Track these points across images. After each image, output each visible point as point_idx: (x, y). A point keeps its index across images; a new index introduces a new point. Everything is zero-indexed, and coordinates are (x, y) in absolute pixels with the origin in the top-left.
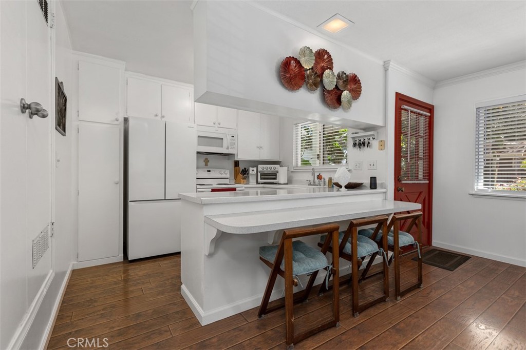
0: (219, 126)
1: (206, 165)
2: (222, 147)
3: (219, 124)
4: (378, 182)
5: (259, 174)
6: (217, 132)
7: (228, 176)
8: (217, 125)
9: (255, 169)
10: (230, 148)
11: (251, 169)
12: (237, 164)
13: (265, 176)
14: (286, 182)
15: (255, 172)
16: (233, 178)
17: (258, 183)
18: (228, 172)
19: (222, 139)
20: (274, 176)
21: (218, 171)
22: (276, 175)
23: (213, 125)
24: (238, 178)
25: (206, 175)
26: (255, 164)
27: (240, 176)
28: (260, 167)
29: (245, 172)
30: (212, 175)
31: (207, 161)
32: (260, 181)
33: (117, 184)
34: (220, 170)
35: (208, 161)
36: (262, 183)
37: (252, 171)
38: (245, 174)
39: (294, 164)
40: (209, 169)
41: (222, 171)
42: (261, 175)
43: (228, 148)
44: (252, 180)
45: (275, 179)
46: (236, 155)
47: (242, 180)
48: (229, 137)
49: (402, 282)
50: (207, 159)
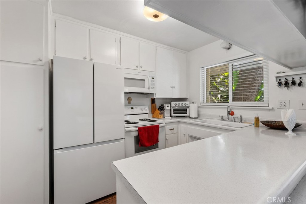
0: (141, 69)
1: (129, 103)
2: (144, 87)
3: (141, 67)
5: (172, 110)
6: (139, 74)
7: (147, 112)
8: (139, 68)
9: (169, 105)
10: (150, 88)
11: (166, 105)
12: (154, 101)
13: (177, 111)
14: (197, 116)
15: (169, 108)
16: (151, 113)
17: (171, 117)
18: (147, 108)
19: (144, 80)
20: (184, 110)
21: (139, 107)
22: (186, 110)
23: (136, 68)
24: (155, 113)
25: (130, 112)
26: (170, 101)
27: (158, 111)
28: (173, 103)
29: (162, 108)
32: (173, 115)
33: (41, 130)
34: (141, 107)
35: (131, 100)
36: (175, 117)
37: (167, 107)
38: (162, 110)
40: (132, 107)
41: (143, 108)
42: (174, 110)
43: (149, 88)
44: (167, 114)
45: (186, 113)
46: (154, 94)
47: (160, 115)
48: (150, 79)
50: (130, 97)
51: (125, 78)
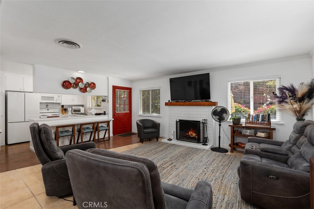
1: (47, 107)
2: (54, 100)
4: (106, 113)
5: (73, 110)
7: (58, 111)
9: (71, 108)
11: (69, 108)
12: (63, 106)
13: (75, 111)
15: (71, 109)
16: (61, 112)
17: (72, 114)
19: (53, 97)
20: (79, 111)
21: (53, 109)
25: (46, 111)
26: (71, 106)
27: (64, 111)
28: (73, 108)
29: (66, 110)
30: (50, 111)
31: (47, 106)
32: (73, 113)
33: (2, 116)
36: (74, 114)
37: (70, 109)
39: (88, 106)
40: (48, 109)
41: (55, 110)
43: (57, 101)
44: (70, 113)
46: (62, 103)
47: (65, 113)
48: (57, 96)
49: (100, 136)
50: (47, 105)
51: (42, 97)
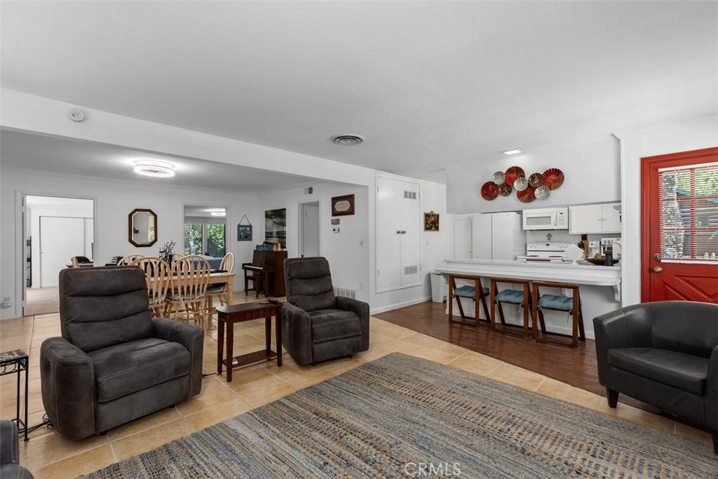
1: (549, 239)
2: (550, 224)
10: (558, 224)
19: (550, 217)
28: (603, 240)
30: (551, 247)
31: (549, 236)
34: (559, 243)
37: (591, 245)
40: (547, 244)
41: (562, 245)
42: (603, 249)
43: (555, 225)
48: (557, 215)
50: (549, 234)
51: (528, 218)
